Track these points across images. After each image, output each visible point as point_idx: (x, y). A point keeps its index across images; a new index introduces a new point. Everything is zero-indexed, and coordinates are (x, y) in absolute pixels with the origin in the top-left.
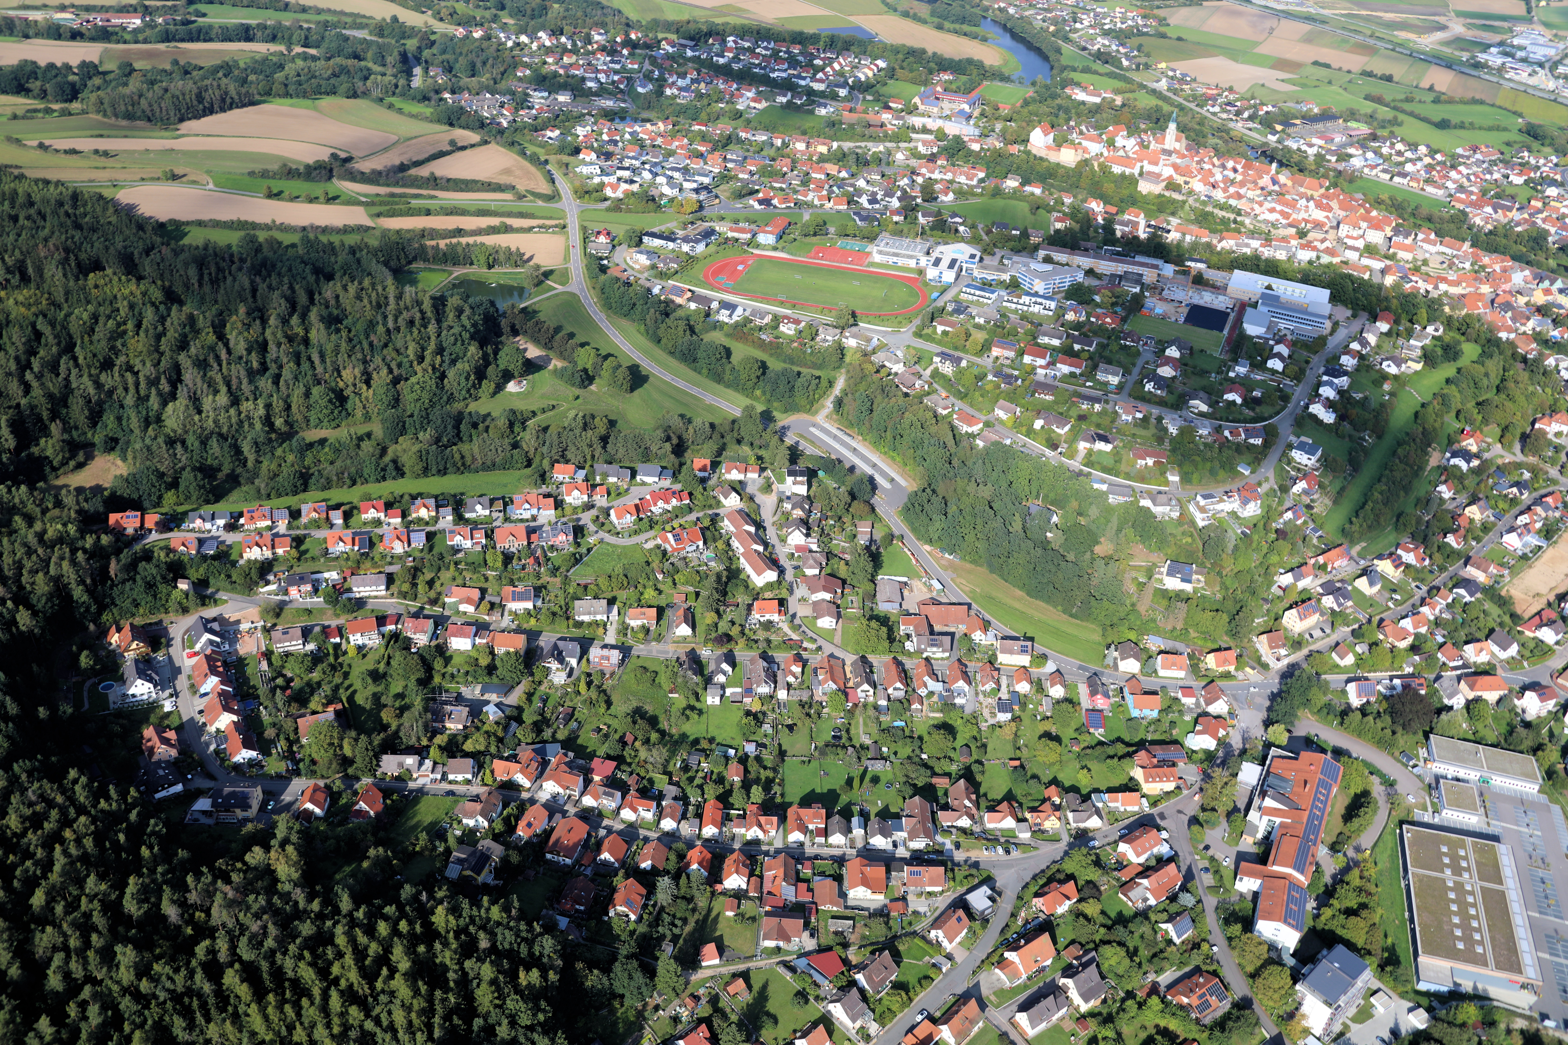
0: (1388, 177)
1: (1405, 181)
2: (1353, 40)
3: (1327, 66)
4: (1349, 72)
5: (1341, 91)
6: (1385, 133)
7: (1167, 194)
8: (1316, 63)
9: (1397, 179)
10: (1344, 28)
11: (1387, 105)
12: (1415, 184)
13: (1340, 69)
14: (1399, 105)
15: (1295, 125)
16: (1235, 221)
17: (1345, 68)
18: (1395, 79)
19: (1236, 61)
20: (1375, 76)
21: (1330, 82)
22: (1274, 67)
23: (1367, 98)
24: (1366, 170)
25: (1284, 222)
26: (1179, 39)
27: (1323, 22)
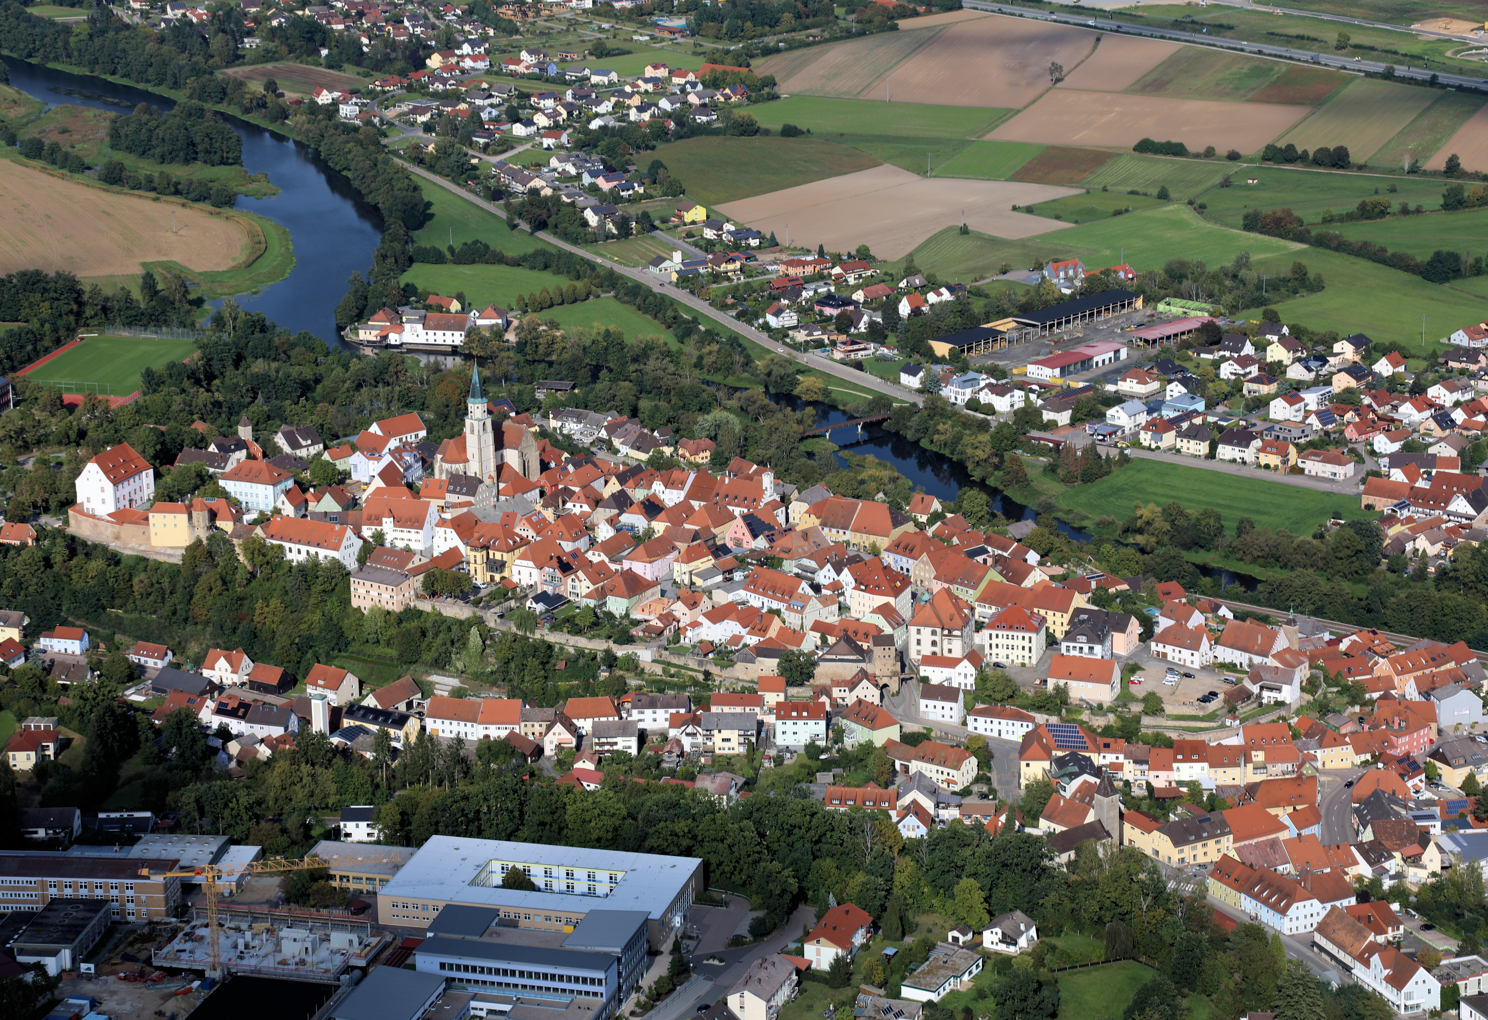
0: (1203, 448)
1: (1249, 454)
2: (1283, 66)
3: (1176, 150)
4: (1234, 157)
5: (1188, 214)
6: (1253, 318)
7: (426, 606)
8: (1145, 147)
9: (1225, 451)
10: (1272, 36)
11: (1299, 238)
12: (1274, 460)
13: (1210, 153)
14: (1335, 230)
15: (994, 334)
16: (611, 660)
17: (1222, 150)
18: (1356, 156)
19: (922, 171)
20: (1302, 158)
21: (1163, 196)
22: (1022, 175)
23: (1252, 223)
24: (1146, 438)
25: (752, 640)
26: (790, 132)
27: (1220, 28)
